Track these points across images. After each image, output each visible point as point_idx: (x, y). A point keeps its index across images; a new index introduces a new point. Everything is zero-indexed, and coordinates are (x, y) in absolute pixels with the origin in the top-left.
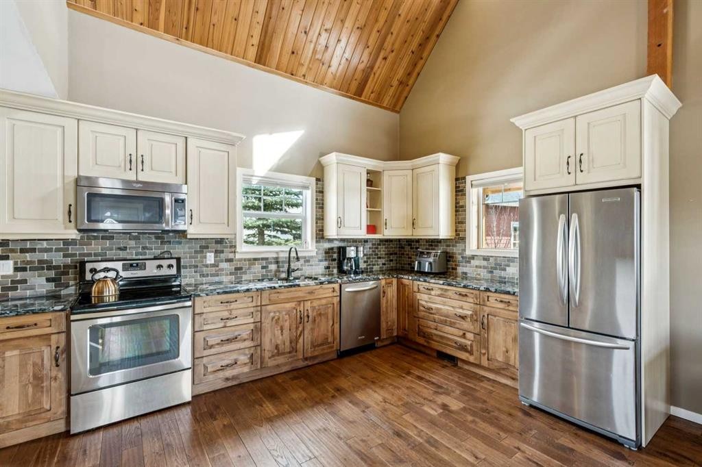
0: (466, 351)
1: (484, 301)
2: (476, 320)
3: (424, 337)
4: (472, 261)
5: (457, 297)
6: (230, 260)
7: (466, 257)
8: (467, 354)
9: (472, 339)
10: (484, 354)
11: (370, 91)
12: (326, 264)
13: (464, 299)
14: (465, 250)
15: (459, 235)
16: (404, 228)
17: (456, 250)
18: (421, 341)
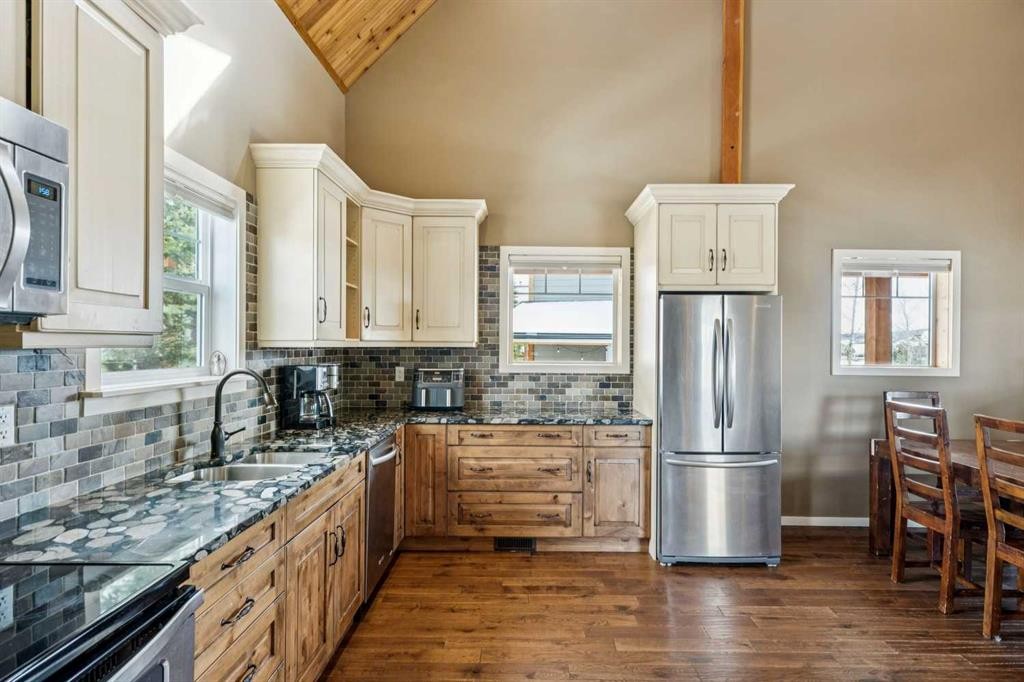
0: (559, 523)
1: (590, 440)
2: (578, 471)
3: (472, 522)
4: (510, 383)
5: (543, 441)
6: (67, 427)
7: (499, 378)
8: (560, 528)
9: (570, 501)
10: (589, 518)
11: (325, 29)
12: (258, 410)
13: (557, 442)
14: (497, 366)
15: (487, 340)
16: (397, 326)
17: (483, 365)
18: (468, 531)
